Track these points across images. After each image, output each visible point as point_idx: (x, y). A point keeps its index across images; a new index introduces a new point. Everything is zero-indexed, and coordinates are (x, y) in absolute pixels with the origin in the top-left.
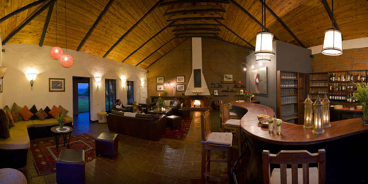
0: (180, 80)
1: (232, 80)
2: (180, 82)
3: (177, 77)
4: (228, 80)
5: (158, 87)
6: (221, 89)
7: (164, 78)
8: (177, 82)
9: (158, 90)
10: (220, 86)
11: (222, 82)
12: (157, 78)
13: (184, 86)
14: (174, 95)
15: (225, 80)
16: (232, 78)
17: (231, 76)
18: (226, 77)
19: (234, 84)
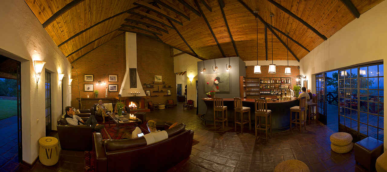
0: (112, 79)
1: (161, 81)
2: (112, 82)
3: (109, 76)
4: (158, 81)
5: (86, 86)
6: (152, 90)
7: (93, 76)
8: (109, 82)
9: (86, 90)
10: (152, 87)
11: (153, 83)
12: (85, 76)
13: (116, 86)
14: (106, 97)
15: (156, 80)
16: (161, 78)
17: (160, 77)
18: (157, 78)
19: (163, 85)
